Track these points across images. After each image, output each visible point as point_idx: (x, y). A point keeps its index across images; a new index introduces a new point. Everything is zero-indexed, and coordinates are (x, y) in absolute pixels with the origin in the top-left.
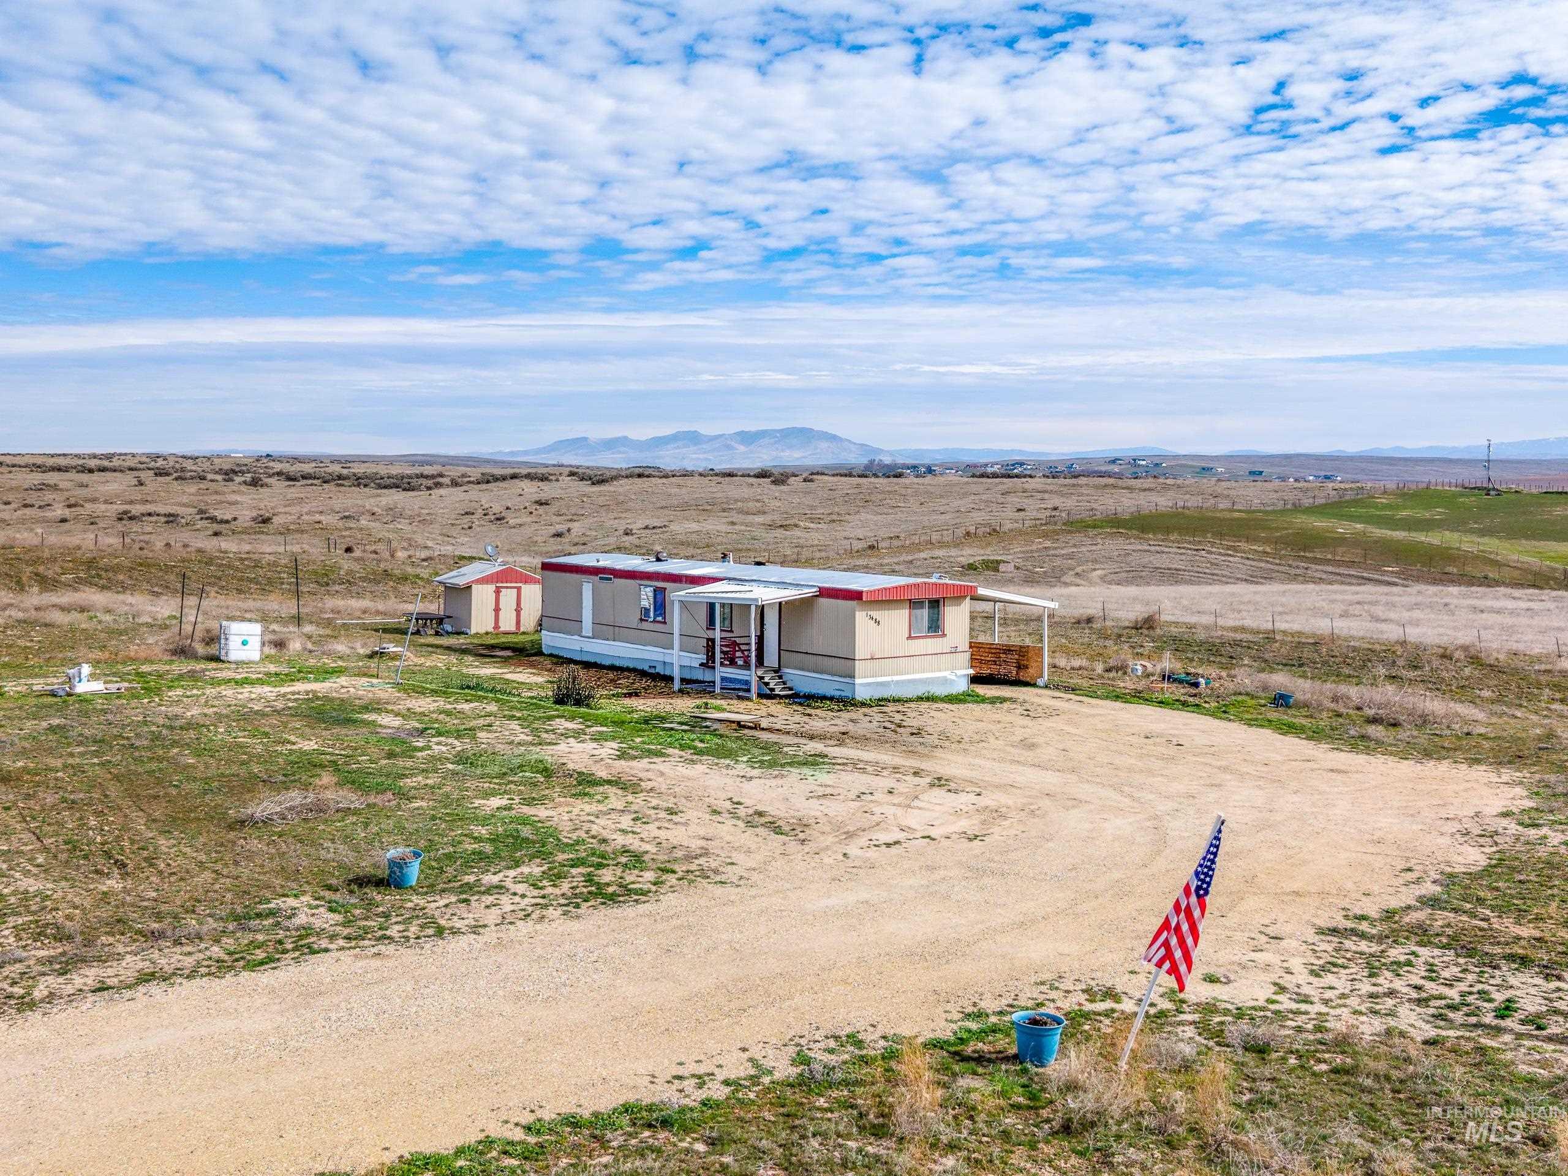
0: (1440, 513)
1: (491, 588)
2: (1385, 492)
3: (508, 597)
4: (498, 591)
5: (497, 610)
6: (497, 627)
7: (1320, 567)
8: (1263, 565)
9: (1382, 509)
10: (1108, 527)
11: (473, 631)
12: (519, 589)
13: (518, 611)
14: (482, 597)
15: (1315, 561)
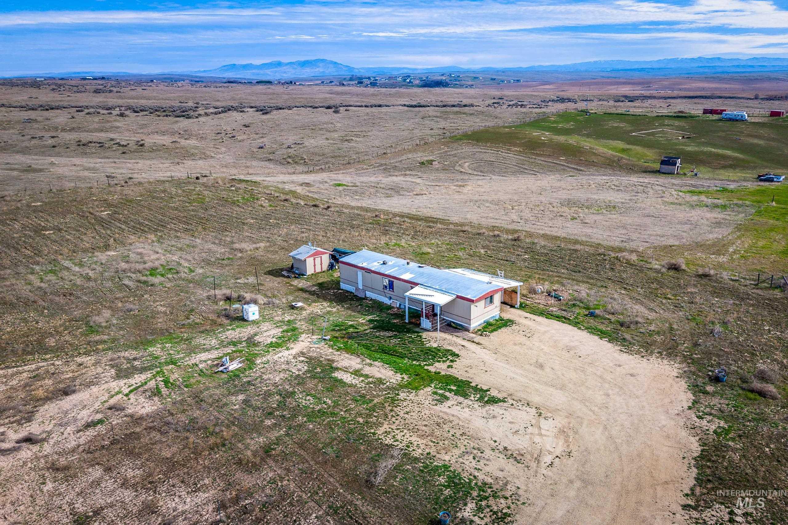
0: (572, 125)
1: (312, 258)
2: (552, 115)
3: (318, 260)
4: (314, 259)
5: (315, 266)
6: (315, 271)
7: (539, 158)
8: (520, 157)
9: (552, 124)
10: (465, 139)
11: (308, 274)
12: (321, 257)
13: (321, 264)
14: (310, 262)
15: (537, 155)
